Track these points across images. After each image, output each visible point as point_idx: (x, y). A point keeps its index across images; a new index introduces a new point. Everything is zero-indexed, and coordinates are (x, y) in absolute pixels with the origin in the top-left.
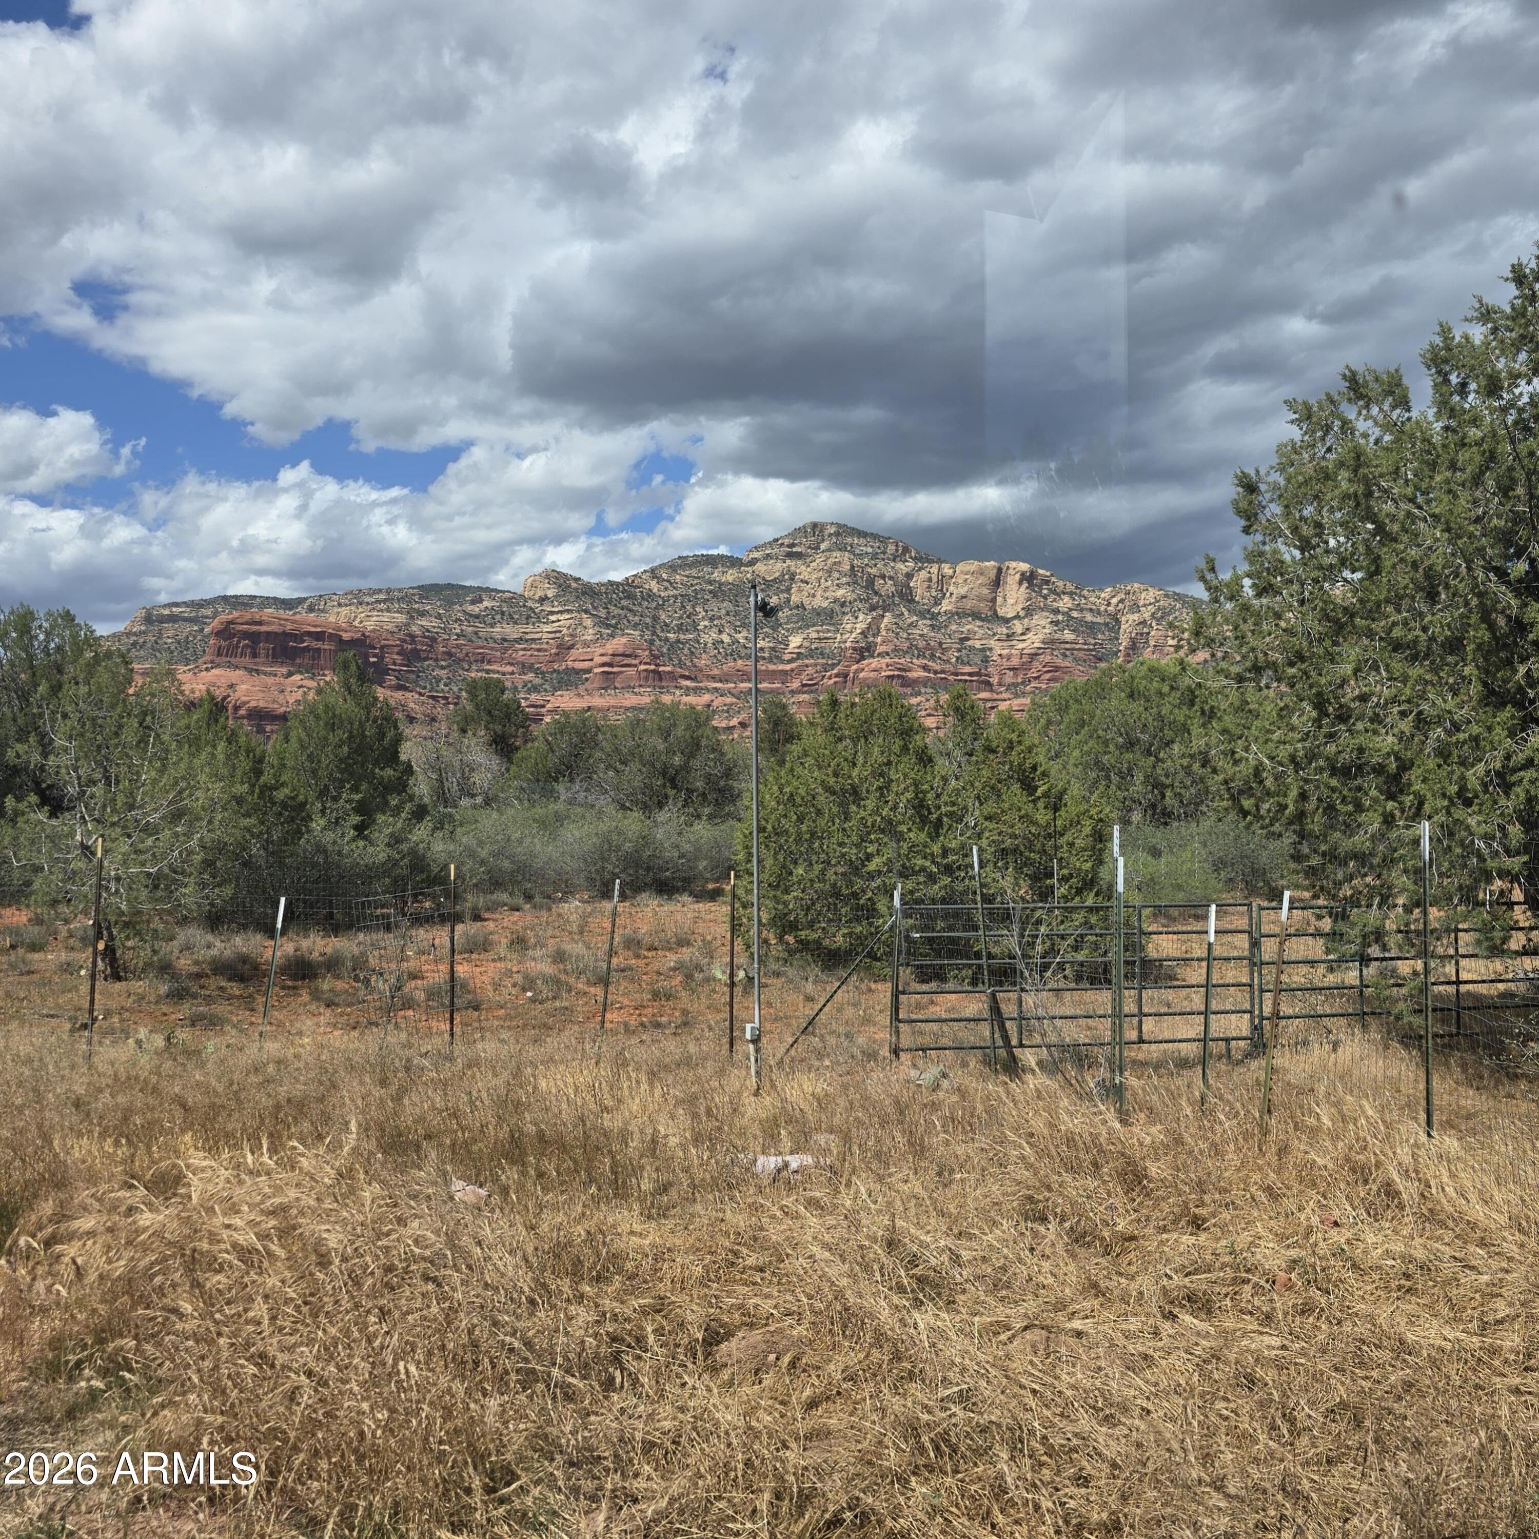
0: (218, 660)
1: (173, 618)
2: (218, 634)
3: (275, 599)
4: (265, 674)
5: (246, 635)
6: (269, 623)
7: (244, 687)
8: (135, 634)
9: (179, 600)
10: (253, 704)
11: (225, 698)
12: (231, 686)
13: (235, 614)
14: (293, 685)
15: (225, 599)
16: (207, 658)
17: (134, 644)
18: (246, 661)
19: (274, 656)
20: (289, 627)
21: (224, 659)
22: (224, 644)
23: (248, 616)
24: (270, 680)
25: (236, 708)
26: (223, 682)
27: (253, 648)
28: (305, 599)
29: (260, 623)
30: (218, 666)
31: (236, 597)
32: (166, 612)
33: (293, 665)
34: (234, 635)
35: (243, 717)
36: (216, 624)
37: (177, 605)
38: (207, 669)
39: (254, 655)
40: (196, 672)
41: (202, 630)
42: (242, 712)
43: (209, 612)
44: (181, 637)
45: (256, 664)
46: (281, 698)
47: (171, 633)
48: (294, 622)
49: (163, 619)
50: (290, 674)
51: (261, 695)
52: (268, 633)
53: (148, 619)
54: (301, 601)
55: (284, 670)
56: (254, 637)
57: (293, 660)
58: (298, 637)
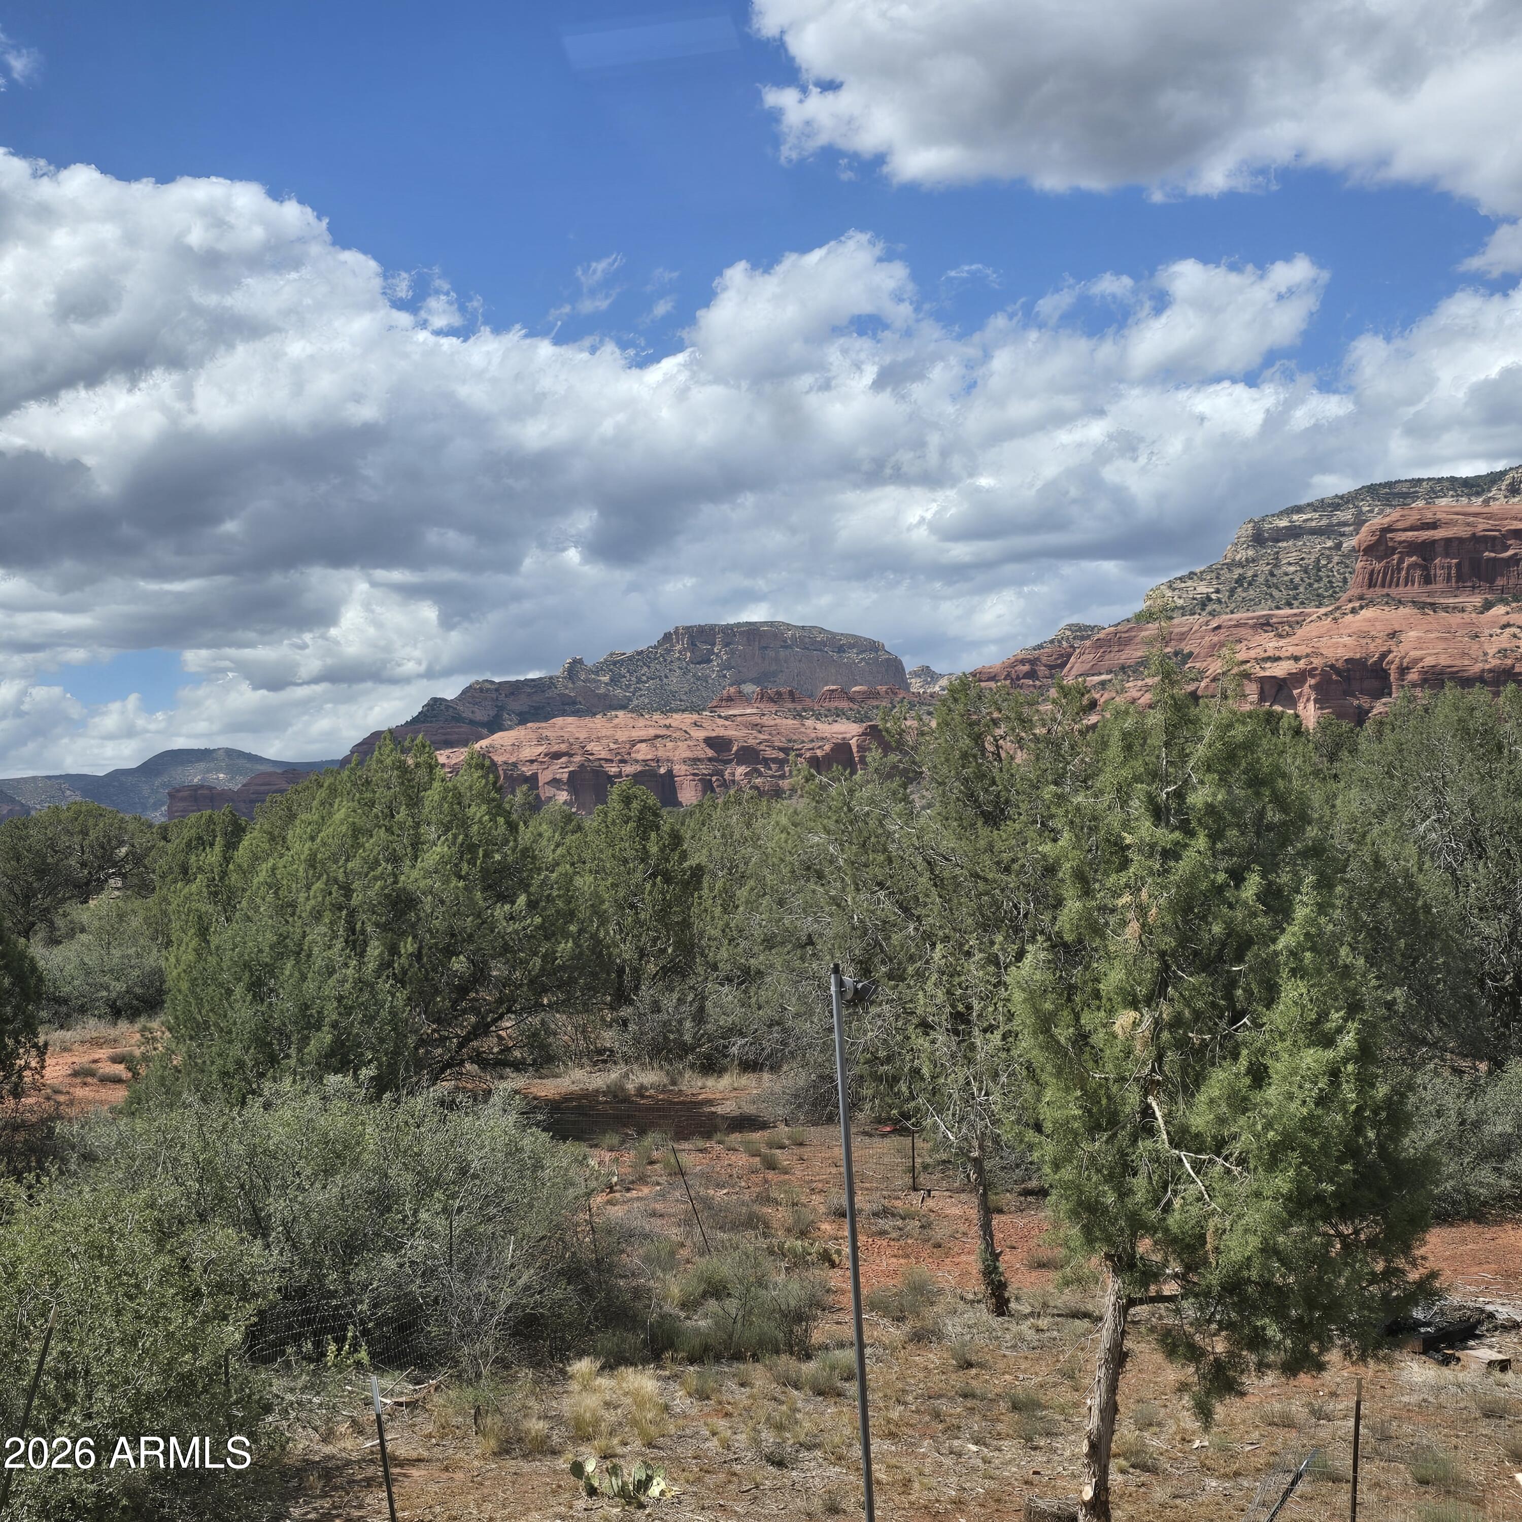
0: (1369, 593)
1: (1294, 533)
2: (1369, 550)
3: (1452, 480)
4: (1446, 609)
5: (1413, 548)
6: (1448, 523)
7: (1412, 634)
8: (1240, 565)
9: (1303, 502)
10: (1429, 661)
11: (1384, 656)
12: (1393, 635)
13: (1393, 515)
14: (1493, 624)
15: (1372, 490)
16: (1353, 591)
17: (1240, 581)
18: (1415, 590)
19: (1459, 578)
20: (1482, 526)
21: (1379, 591)
22: (1378, 566)
23: (1413, 518)
24: (1455, 619)
25: (1403, 671)
26: (1379, 631)
27: (1425, 568)
28: (1503, 473)
29: (1434, 526)
30: (1371, 603)
31: (1389, 485)
32: (1284, 523)
33: (1491, 590)
34: (1393, 551)
35: (1414, 685)
36: (1364, 536)
37: (1298, 510)
38: (1354, 611)
39: (1428, 580)
40: (1335, 616)
41: (1338, 546)
42: (1413, 676)
43: (1346, 515)
44: (1310, 561)
45: (1430, 594)
46: (1474, 649)
47: (1293, 556)
48: (1490, 516)
49: (1280, 535)
50: (1488, 606)
51: (1441, 645)
52: (1448, 541)
53: (1258, 539)
54: (1494, 478)
55: (1477, 600)
56: (1426, 550)
57: (1492, 581)
58: (1498, 542)
